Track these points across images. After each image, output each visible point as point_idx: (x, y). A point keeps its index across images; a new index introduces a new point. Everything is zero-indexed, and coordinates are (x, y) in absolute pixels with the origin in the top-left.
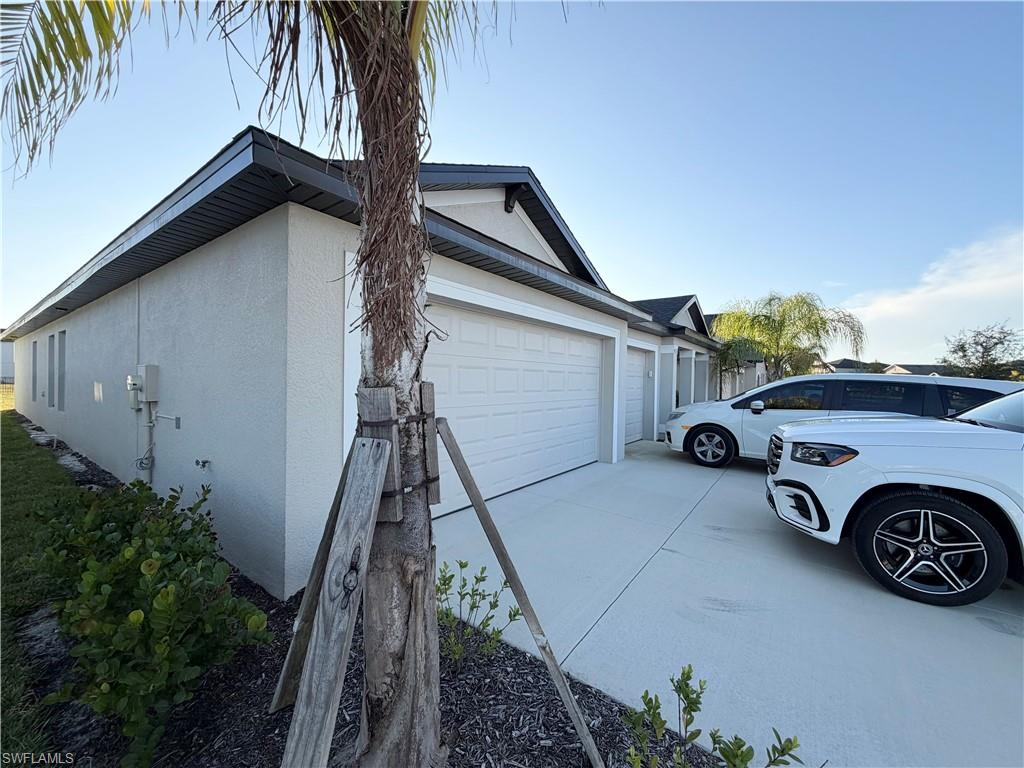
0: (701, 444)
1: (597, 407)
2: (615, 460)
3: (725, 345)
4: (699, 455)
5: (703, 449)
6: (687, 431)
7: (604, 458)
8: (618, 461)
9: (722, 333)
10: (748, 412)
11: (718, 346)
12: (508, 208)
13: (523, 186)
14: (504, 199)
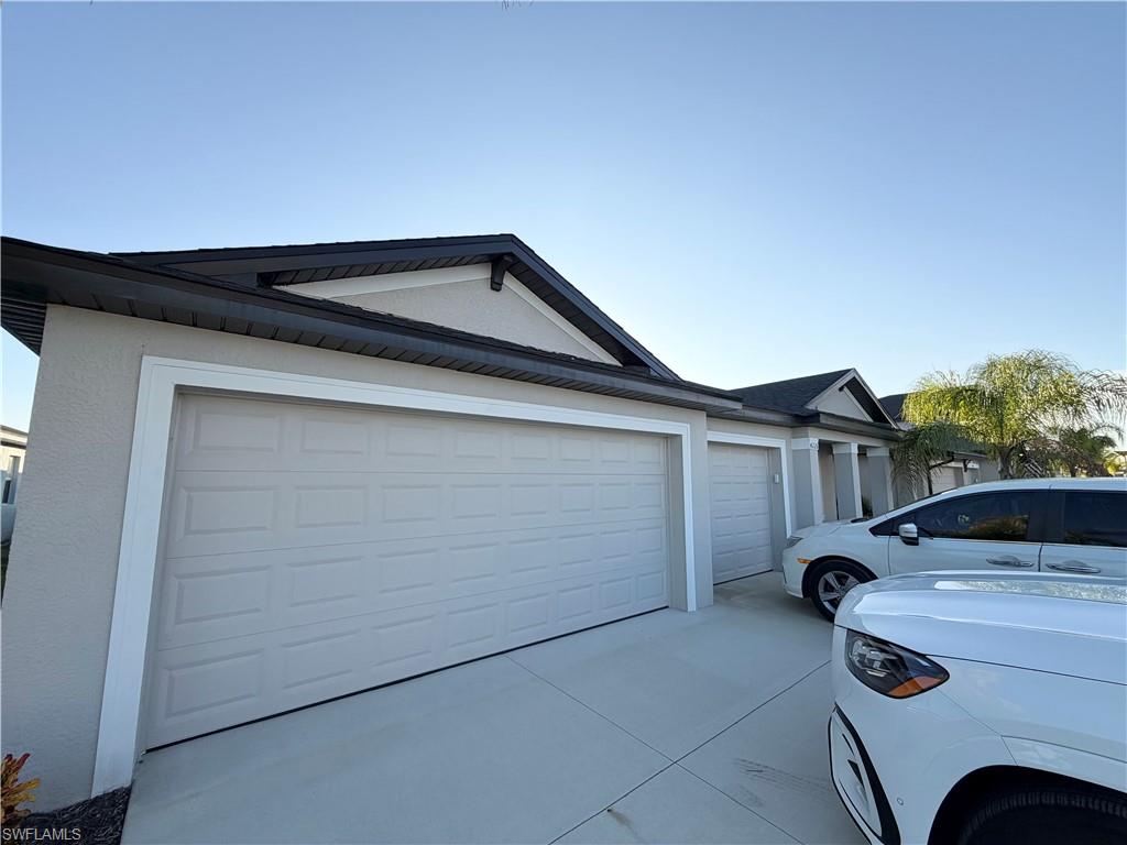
0: (829, 588)
1: (664, 530)
2: (692, 606)
3: (910, 432)
4: (827, 605)
5: (833, 596)
6: (806, 566)
7: (673, 603)
8: (699, 608)
9: (914, 416)
10: (895, 541)
11: (901, 435)
12: (496, 286)
13: (506, 258)
14: (489, 276)
